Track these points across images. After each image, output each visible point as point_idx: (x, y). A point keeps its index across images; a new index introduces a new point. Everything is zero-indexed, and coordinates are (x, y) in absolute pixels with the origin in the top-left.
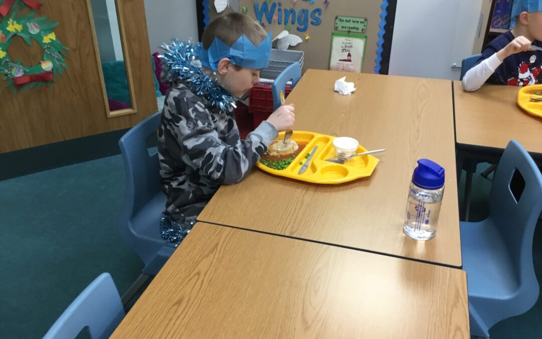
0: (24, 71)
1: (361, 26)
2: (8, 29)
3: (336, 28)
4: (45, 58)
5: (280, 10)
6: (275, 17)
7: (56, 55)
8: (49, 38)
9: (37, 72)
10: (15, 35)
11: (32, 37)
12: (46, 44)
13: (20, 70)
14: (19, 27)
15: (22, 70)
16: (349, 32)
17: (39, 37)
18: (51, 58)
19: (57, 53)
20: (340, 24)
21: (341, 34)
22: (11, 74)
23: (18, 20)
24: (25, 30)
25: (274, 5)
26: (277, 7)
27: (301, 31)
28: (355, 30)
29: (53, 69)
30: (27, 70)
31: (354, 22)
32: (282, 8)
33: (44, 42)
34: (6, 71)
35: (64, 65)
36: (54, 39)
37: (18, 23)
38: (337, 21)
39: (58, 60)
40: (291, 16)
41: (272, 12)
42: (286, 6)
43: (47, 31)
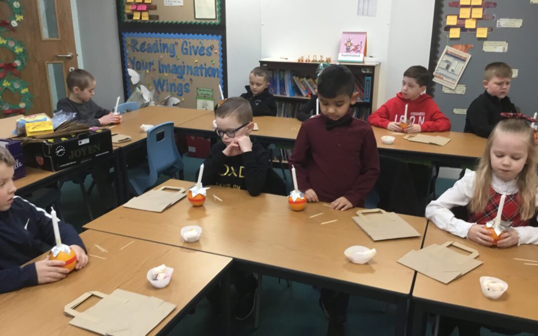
0: (10, 107)
1: (211, 94)
2: (3, 85)
3: (198, 95)
4: (21, 101)
5: (167, 84)
6: (165, 88)
7: (28, 100)
8: (25, 91)
9: (17, 108)
10: (6, 88)
11: (15, 90)
12: (22, 94)
13: (7, 106)
14: (9, 84)
16: (205, 97)
17: (19, 90)
18: (24, 101)
20: (200, 93)
21: (200, 98)
23: (9, 81)
24: (12, 86)
25: (164, 81)
26: (166, 82)
27: (179, 95)
28: (208, 96)
29: (25, 107)
31: (207, 91)
32: (169, 82)
33: (21, 92)
34: (1, 106)
35: (31, 105)
36: (27, 91)
38: (198, 90)
39: (29, 102)
40: (173, 87)
41: (163, 85)
42: (170, 81)
43: (24, 87)
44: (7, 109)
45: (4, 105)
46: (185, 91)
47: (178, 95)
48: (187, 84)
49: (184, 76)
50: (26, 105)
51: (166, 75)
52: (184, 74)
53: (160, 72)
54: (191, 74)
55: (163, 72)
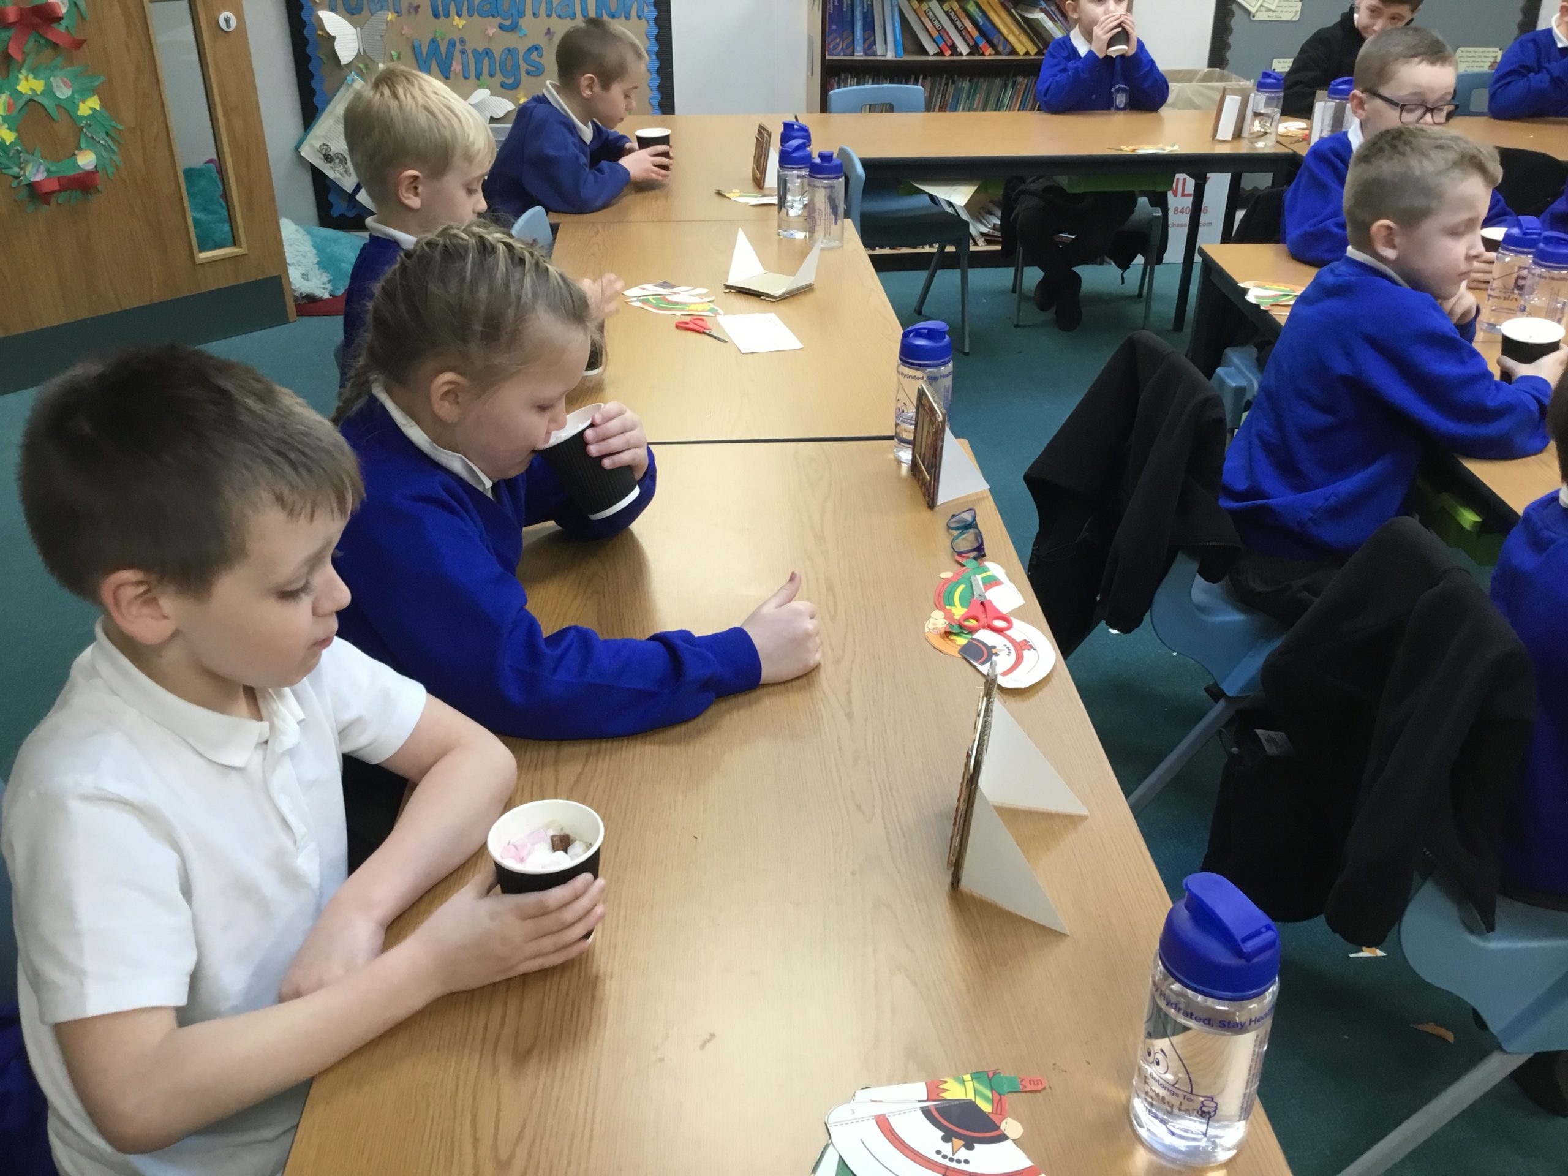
0: (48, 171)
2: (19, 88)
4: (83, 145)
5: (463, 52)
6: (456, 66)
7: (101, 137)
8: (89, 106)
9: (71, 173)
10: (31, 101)
11: (59, 105)
12: (82, 117)
13: (39, 167)
14: (38, 85)
15: (42, 168)
17: (71, 104)
18: (93, 143)
19: (103, 135)
22: (24, 175)
23: (35, 71)
24: (49, 91)
25: (452, 44)
26: (459, 46)
27: (508, 88)
29: (96, 167)
30: (53, 169)
32: (469, 47)
33: (80, 113)
34: (16, 170)
35: (114, 157)
36: (98, 108)
37: (36, 77)
39: (107, 148)
40: (486, 61)
41: (450, 57)
42: (476, 44)
43: (85, 93)
44: (39, 178)
45: (27, 162)
46: (528, 73)
47: (503, 85)
48: (536, 48)
49: (521, 21)
50: (98, 157)
51: (459, 22)
52: (521, 14)
53: (436, 16)
54: (549, 16)
55: (447, 16)
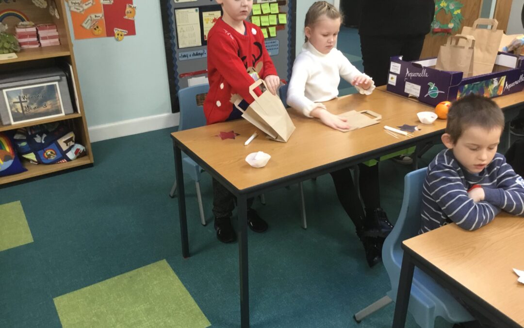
0: (440, 27)
2: (441, 5)
4: (451, 22)
7: (457, 21)
8: (457, 12)
9: (445, 28)
11: (449, 10)
12: (454, 15)
17: (453, 10)
18: (454, 22)
19: (458, 20)
24: (448, 6)
29: (453, 28)
30: (441, 26)
33: (454, 13)
35: (459, 26)
36: (459, 13)
37: (446, 3)
39: (458, 24)
43: (457, 8)
44: (437, 28)
50: (454, 25)
